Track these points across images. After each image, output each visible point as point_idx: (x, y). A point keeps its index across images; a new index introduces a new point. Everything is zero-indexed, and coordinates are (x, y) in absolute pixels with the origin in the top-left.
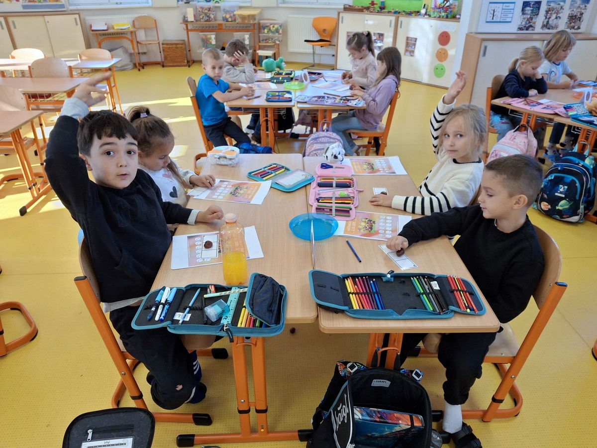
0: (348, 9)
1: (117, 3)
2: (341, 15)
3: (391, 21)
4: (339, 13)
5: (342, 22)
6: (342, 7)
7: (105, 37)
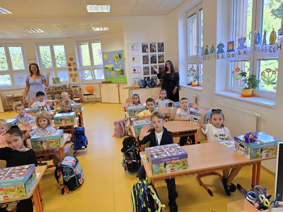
0: (103, 83)
1: (17, 87)
2: (100, 85)
3: (116, 85)
4: (100, 84)
5: (101, 87)
6: (101, 82)
7: (10, 99)
